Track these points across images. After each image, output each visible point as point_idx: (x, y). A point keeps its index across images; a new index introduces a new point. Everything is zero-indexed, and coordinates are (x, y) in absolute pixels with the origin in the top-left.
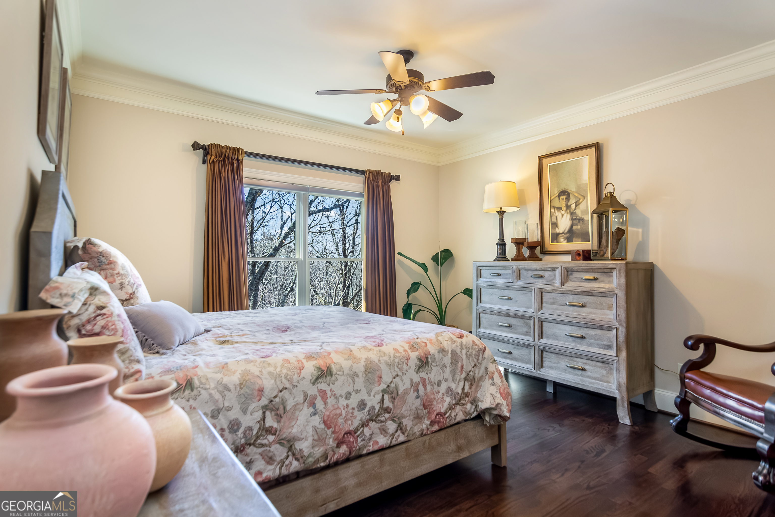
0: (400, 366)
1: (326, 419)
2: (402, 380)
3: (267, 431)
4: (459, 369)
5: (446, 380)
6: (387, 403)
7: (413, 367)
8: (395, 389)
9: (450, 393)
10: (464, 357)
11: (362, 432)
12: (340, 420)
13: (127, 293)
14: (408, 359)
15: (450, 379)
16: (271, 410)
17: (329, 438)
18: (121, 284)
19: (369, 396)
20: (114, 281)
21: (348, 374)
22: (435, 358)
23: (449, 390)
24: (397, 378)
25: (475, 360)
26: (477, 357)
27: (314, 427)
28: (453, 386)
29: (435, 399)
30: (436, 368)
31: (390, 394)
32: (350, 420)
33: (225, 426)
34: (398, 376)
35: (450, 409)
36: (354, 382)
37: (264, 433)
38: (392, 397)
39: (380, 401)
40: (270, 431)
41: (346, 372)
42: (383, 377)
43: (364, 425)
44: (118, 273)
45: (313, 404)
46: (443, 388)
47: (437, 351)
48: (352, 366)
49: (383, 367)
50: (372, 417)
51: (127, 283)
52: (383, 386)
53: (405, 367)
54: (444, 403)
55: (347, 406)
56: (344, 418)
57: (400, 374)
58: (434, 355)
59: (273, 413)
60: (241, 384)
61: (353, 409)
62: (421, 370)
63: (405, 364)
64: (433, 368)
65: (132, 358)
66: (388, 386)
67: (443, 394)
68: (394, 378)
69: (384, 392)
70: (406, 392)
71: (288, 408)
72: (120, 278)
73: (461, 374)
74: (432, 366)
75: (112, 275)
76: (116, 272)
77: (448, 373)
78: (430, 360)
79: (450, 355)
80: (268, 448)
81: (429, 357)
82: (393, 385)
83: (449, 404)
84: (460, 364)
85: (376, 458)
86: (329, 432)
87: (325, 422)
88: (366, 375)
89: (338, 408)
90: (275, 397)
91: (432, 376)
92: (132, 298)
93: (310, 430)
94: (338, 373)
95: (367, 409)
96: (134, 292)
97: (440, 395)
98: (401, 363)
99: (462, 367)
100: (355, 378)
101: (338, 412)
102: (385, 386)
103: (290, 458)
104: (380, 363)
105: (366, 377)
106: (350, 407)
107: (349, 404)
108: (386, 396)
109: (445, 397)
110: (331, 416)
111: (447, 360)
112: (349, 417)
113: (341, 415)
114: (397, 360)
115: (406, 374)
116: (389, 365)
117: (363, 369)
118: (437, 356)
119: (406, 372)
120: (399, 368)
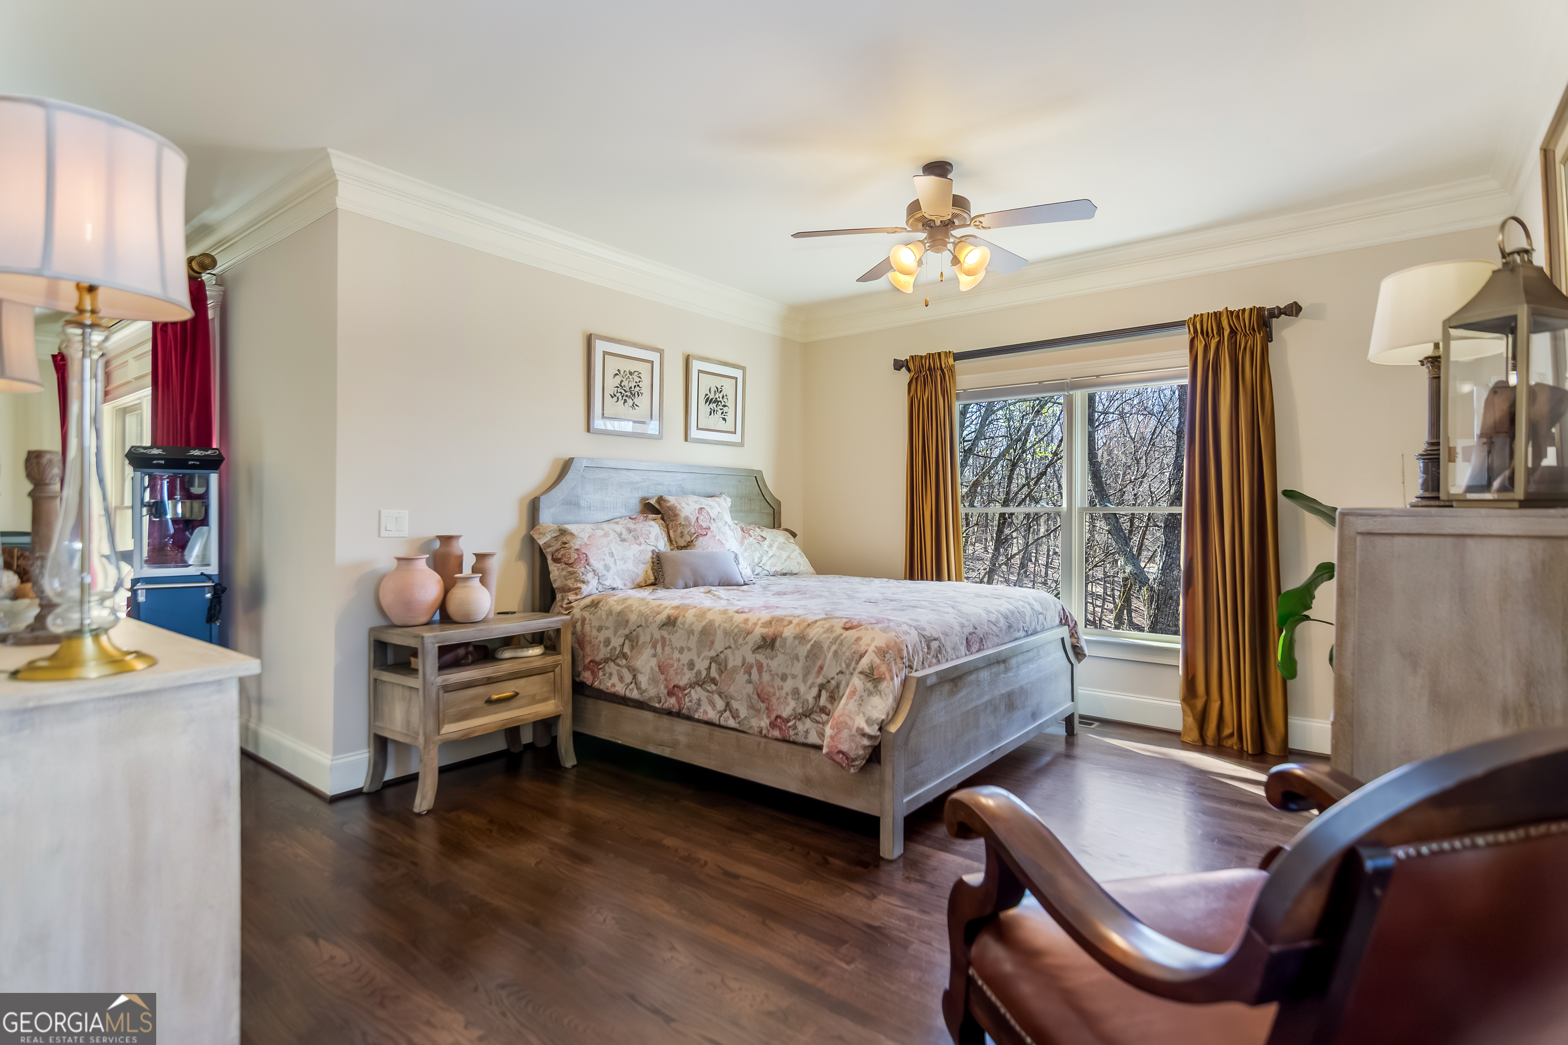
0: (736, 637)
1: (661, 664)
2: (733, 654)
3: (623, 655)
4: (816, 669)
5: (794, 677)
6: (714, 673)
7: (751, 644)
8: (724, 661)
9: (797, 696)
10: (830, 655)
11: (690, 692)
12: (672, 671)
13: (685, 541)
14: (748, 633)
15: (800, 676)
16: (716, 662)
17: (662, 683)
18: (682, 533)
19: (699, 657)
20: (677, 531)
21: (686, 630)
22: (785, 643)
23: (796, 692)
24: (729, 650)
25: (844, 665)
26: (848, 661)
27: (651, 667)
28: (802, 689)
29: (774, 694)
30: (782, 655)
31: (719, 665)
32: (680, 674)
33: (602, 640)
34: (730, 647)
35: (795, 718)
36: (688, 639)
37: (621, 656)
38: (720, 669)
39: (707, 667)
40: (625, 656)
41: (686, 626)
42: (715, 643)
43: (692, 686)
44: (680, 524)
45: (654, 647)
46: (789, 685)
47: (793, 635)
48: (693, 623)
49: (720, 633)
50: (698, 681)
51: (686, 532)
52: (713, 653)
53: (741, 641)
54: (788, 705)
55: (679, 660)
56: (676, 670)
57: (733, 646)
58: (785, 639)
59: (630, 643)
60: (620, 613)
61: (684, 665)
62: (760, 650)
63: (742, 637)
64: (779, 654)
65: (578, 579)
66: (718, 655)
67: (787, 694)
68: (726, 649)
69: (713, 660)
70: (735, 669)
71: (640, 643)
72: (681, 528)
73: (818, 677)
74: (778, 652)
75: (676, 526)
76: (679, 523)
77: (798, 668)
78: (777, 644)
79: (809, 646)
80: (620, 669)
81: (779, 639)
82: (722, 656)
83: (794, 710)
84: (819, 663)
85: (706, 728)
86: (662, 677)
87: (660, 667)
88: (701, 636)
89: (672, 658)
90: (634, 630)
91: (774, 664)
92: (689, 545)
93: (648, 668)
94: (680, 625)
95: (695, 671)
96: (692, 541)
97: (783, 693)
98: (738, 634)
99: (821, 668)
100: (691, 635)
101: (671, 662)
102: (715, 654)
103: (633, 685)
104: (719, 628)
105: (699, 638)
106: (681, 663)
107: (681, 659)
108: (713, 665)
109: (789, 698)
110: (665, 664)
111: (803, 650)
112: (679, 671)
113: (673, 666)
114: (736, 630)
115: (739, 649)
116: (726, 633)
117: (700, 629)
118: (789, 641)
119: (740, 647)
120: (734, 639)
